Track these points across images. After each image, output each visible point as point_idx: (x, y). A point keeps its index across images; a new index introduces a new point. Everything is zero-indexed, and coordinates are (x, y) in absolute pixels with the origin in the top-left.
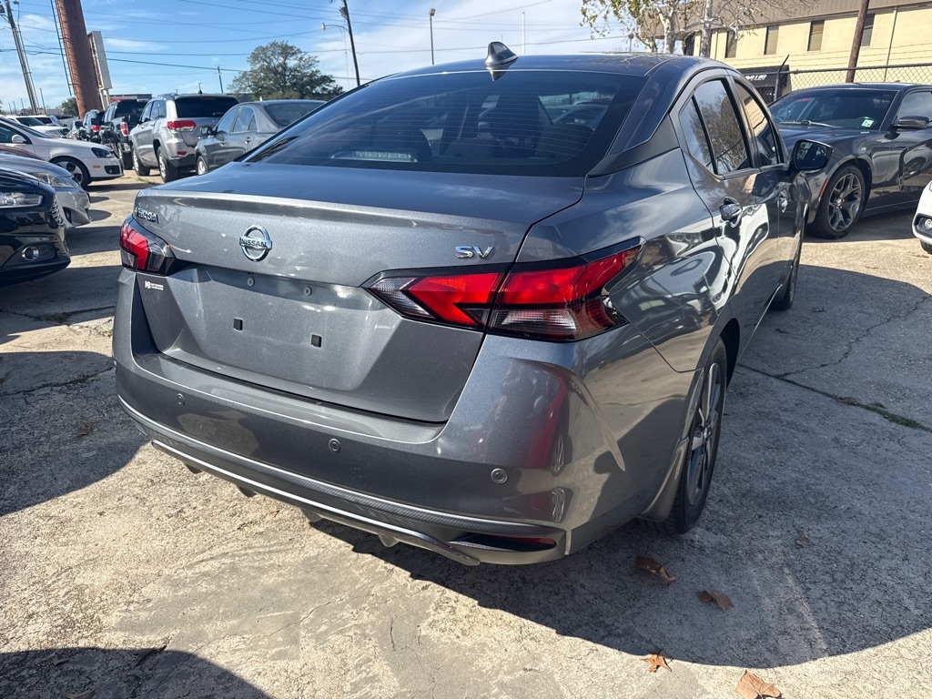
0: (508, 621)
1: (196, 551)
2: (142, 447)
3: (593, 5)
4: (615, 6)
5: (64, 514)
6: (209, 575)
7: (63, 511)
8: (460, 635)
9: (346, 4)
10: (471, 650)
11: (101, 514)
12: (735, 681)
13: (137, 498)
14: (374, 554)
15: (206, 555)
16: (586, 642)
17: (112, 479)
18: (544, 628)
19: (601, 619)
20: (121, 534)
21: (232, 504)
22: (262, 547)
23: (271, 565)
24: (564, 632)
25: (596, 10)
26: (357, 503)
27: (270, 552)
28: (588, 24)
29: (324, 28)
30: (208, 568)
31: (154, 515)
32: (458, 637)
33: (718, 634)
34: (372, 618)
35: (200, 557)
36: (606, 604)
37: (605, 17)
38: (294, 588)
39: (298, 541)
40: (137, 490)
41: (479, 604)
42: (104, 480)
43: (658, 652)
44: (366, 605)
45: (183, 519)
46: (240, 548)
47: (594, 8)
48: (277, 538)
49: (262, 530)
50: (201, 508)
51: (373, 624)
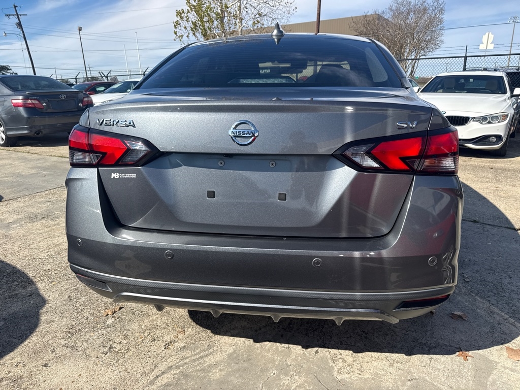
0: (377, 357)
1: (147, 372)
2: (41, 311)
3: (180, 30)
4: (193, 31)
5: (11, 374)
6: (171, 385)
7: (9, 372)
8: (359, 372)
9: (19, 21)
10: (373, 379)
11: (46, 365)
12: (505, 353)
13: (67, 347)
14: (270, 341)
15: (157, 372)
16: (423, 355)
17: (33, 339)
18: (397, 355)
19: (419, 341)
20: (75, 375)
21: (146, 334)
22: (192, 356)
23: (209, 366)
24: (409, 353)
25: (182, 32)
26: (332, 299)
27: (201, 358)
28: (178, 39)
29: (5, 35)
30: (165, 381)
31: (92, 355)
32: (360, 374)
33: (475, 333)
34: (303, 379)
35: (153, 375)
36: (414, 333)
37: (188, 36)
38: (237, 376)
39: (214, 346)
40: (63, 342)
41: (354, 352)
42: (28, 341)
43: (460, 350)
44: (292, 372)
45: (118, 352)
46: (178, 360)
47: (181, 31)
48: (198, 347)
49: (183, 345)
50: (125, 342)
51: (306, 381)
